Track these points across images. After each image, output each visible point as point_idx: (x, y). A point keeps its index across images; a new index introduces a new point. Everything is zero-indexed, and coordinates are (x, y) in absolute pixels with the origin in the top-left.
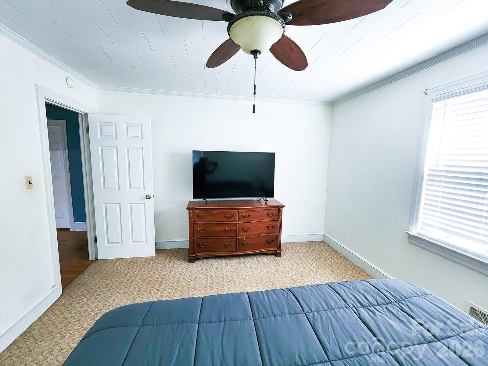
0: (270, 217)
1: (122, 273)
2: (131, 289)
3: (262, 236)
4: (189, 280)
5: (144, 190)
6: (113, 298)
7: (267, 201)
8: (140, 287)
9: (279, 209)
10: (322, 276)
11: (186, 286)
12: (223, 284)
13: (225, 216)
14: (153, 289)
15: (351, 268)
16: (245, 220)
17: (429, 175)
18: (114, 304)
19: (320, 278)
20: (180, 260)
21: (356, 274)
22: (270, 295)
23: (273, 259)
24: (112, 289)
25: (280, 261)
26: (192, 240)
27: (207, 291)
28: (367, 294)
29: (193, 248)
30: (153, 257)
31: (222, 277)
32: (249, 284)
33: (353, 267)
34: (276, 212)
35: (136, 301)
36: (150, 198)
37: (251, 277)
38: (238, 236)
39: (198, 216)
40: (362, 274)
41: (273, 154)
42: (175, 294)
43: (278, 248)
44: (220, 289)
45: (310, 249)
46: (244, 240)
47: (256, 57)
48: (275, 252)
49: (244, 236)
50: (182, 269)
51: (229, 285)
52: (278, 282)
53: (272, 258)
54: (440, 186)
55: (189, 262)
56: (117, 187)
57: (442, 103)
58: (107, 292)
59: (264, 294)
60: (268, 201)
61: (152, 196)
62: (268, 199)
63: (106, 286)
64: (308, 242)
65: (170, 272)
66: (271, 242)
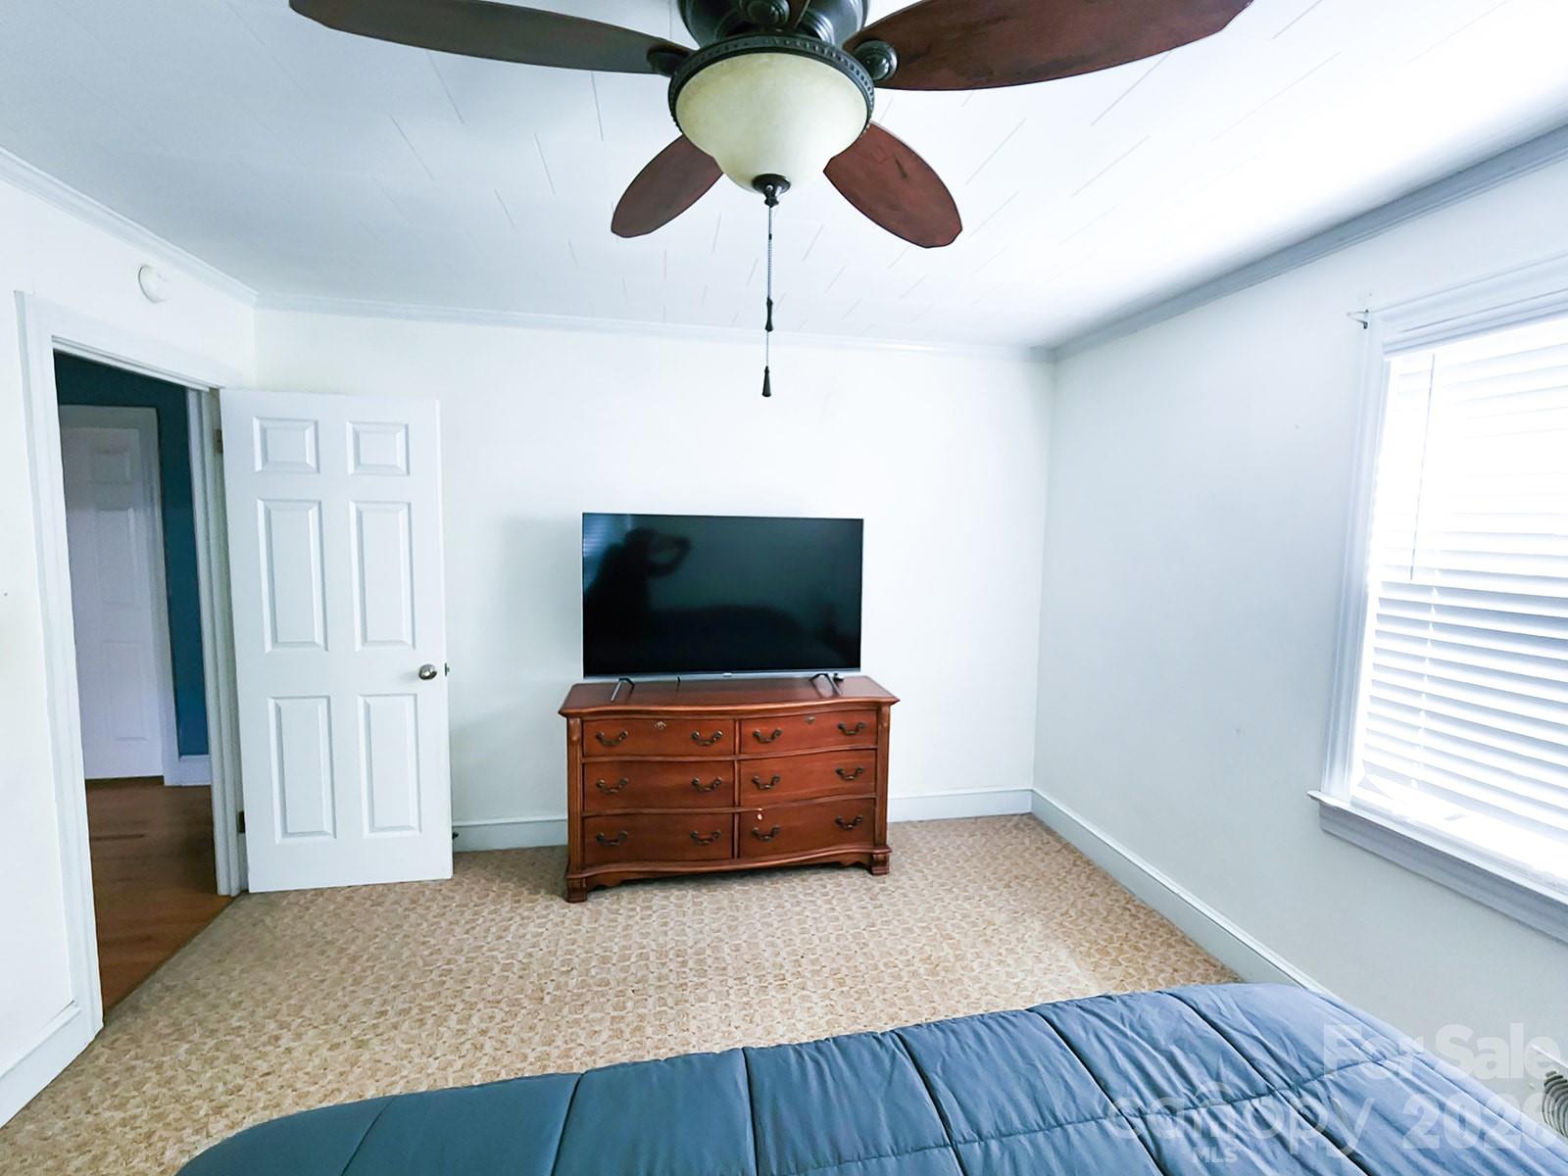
0: (848, 738)
1: (327, 943)
2: (355, 1008)
3: (821, 805)
4: (564, 969)
5: (411, 647)
6: (284, 1043)
7: (837, 680)
8: (385, 997)
9: (877, 710)
10: (1028, 944)
11: (550, 991)
12: (682, 981)
13: (694, 738)
14: (432, 1003)
15: (1128, 913)
16: (763, 748)
17: (1384, 601)
18: (286, 1066)
19: (1021, 952)
20: (538, 893)
21: (1142, 936)
22: (827, 1060)
23: (858, 882)
24: (284, 1005)
25: (883, 889)
26: (580, 821)
27: (625, 1008)
28: (1186, 1053)
29: (583, 850)
30: (441, 882)
31: (678, 956)
32: (771, 981)
33: (1134, 911)
34: (868, 719)
35: (368, 1052)
36: (433, 675)
37: (783, 954)
38: (739, 805)
39: (598, 737)
40: (1165, 936)
41: (858, 524)
42: (510, 1023)
43: (876, 845)
44: (670, 1002)
45: (988, 844)
46: (760, 817)
47: (771, 201)
48: (866, 857)
49: (759, 809)
50: (540, 926)
51: (702, 984)
52: (876, 969)
53: (857, 877)
54: (1423, 641)
55: (570, 897)
56: (319, 639)
57: (1421, 358)
58: (265, 1018)
59: (806, 1057)
60: (841, 680)
61: (441, 671)
62: (841, 675)
63: (265, 996)
64: (980, 817)
65: (500, 938)
66: (854, 824)
